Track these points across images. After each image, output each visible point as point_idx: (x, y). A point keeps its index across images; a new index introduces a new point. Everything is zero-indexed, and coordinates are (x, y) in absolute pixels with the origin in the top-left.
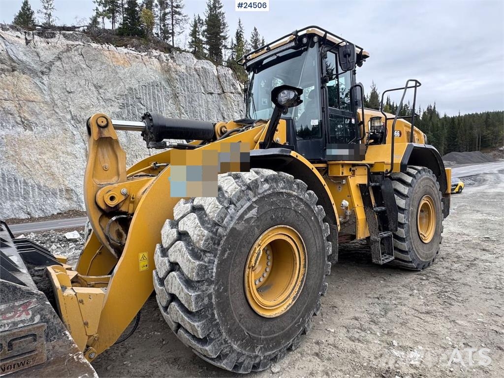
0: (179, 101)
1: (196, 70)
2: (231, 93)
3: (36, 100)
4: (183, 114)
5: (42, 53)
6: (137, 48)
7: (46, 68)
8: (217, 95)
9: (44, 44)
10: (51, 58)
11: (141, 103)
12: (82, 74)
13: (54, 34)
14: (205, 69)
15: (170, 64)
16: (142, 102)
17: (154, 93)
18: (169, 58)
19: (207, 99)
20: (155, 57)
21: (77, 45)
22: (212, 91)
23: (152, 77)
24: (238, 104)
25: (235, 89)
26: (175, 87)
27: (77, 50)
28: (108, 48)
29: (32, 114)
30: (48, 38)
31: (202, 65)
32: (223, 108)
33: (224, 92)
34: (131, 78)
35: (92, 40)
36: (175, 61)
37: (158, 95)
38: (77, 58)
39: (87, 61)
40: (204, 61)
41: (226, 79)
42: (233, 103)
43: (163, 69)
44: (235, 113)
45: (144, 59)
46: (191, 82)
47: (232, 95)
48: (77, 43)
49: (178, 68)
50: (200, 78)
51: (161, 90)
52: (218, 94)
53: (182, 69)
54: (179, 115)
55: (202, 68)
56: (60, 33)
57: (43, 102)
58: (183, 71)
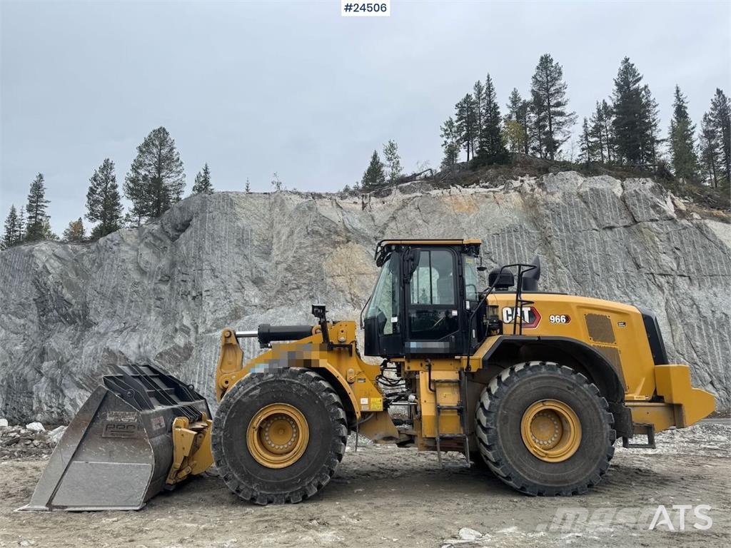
0: (552, 249)
1: (580, 195)
2: (652, 220)
3: (366, 272)
4: (560, 267)
5: (377, 216)
6: (493, 182)
7: (379, 232)
8: (622, 230)
9: (380, 205)
10: (385, 220)
11: (492, 260)
12: (418, 232)
13: (390, 190)
14: (597, 190)
15: (537, 195)
16: (493, 258)
17: (510, 241)
18: (536, 186)
19: (602, 239)
20: (515, 189)
21: (414, 198)
22: (612, 223)
23: (507, 219)
24: (669, 239)
25: (659, 212)
26: (545, 228)
27: (413, 204)
28: (450, 193)
29: (363, 289)
30: (384, 196)
31: (592, 186)
32: (635, 249)
33: (636, 222)
34: (477, 227)
35: (433, 186)
36: (544, 189)
37: (516, 245)
38: (413, 214)
39: (424, 215)
40: (597, 177)
41: (638, 200)
42: (657, 239)
43: (525, 204)
44: (663, 256)
45: (496, 196)
46: (572, 216)
47: (654, 225)
48: (414, 195)
49: (550, 199)
50: (588, 207)
51: (521, 235)
52: (625, 227)
53: (557, 198)
54: (553, 271)
55: (591, 189)
56: (397, 188)
57: (374, 274)
58: (558, 200)
